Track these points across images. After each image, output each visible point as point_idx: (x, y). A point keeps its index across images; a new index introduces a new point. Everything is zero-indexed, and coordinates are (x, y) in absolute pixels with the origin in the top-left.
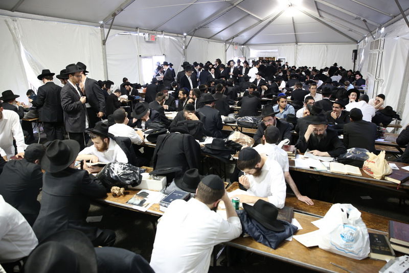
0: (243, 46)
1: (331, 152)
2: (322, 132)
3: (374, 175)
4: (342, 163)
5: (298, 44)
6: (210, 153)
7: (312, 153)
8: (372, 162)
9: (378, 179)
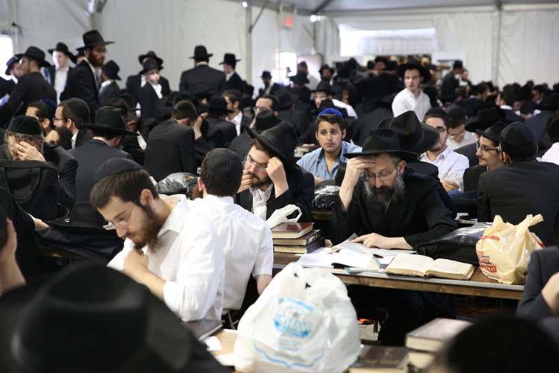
0: (314, 18)
1: (415, 237)
2: (387, 181)
3: (499, 273)
4: (428, 254)
5: (507, 7)
6: (60, 243)
7: (361, 242)
8: (493, 238)
9: (508, 284)
